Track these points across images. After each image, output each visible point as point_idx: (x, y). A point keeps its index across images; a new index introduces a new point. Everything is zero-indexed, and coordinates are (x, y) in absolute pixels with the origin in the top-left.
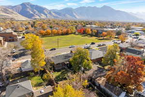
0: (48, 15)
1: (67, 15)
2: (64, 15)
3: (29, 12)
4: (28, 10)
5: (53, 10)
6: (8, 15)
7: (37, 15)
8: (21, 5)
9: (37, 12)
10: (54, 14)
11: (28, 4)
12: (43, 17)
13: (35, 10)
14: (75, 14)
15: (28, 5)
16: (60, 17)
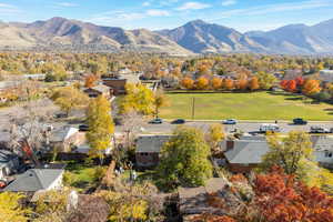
0: (237, 45)
1: (285, 43)
2: (278, 44)
3: (198, 40)
4: (197, 35)
5: (252, 32)
6: (158, 46)
7: (212, 44)
8: (185, 26)
9: (213, 40)
10: (251, 42)
11: (199, 23)
12: (226, 48)
13: (210, 36)
14: (309, 40)
15: (197, 25)
16: (268, 49)
